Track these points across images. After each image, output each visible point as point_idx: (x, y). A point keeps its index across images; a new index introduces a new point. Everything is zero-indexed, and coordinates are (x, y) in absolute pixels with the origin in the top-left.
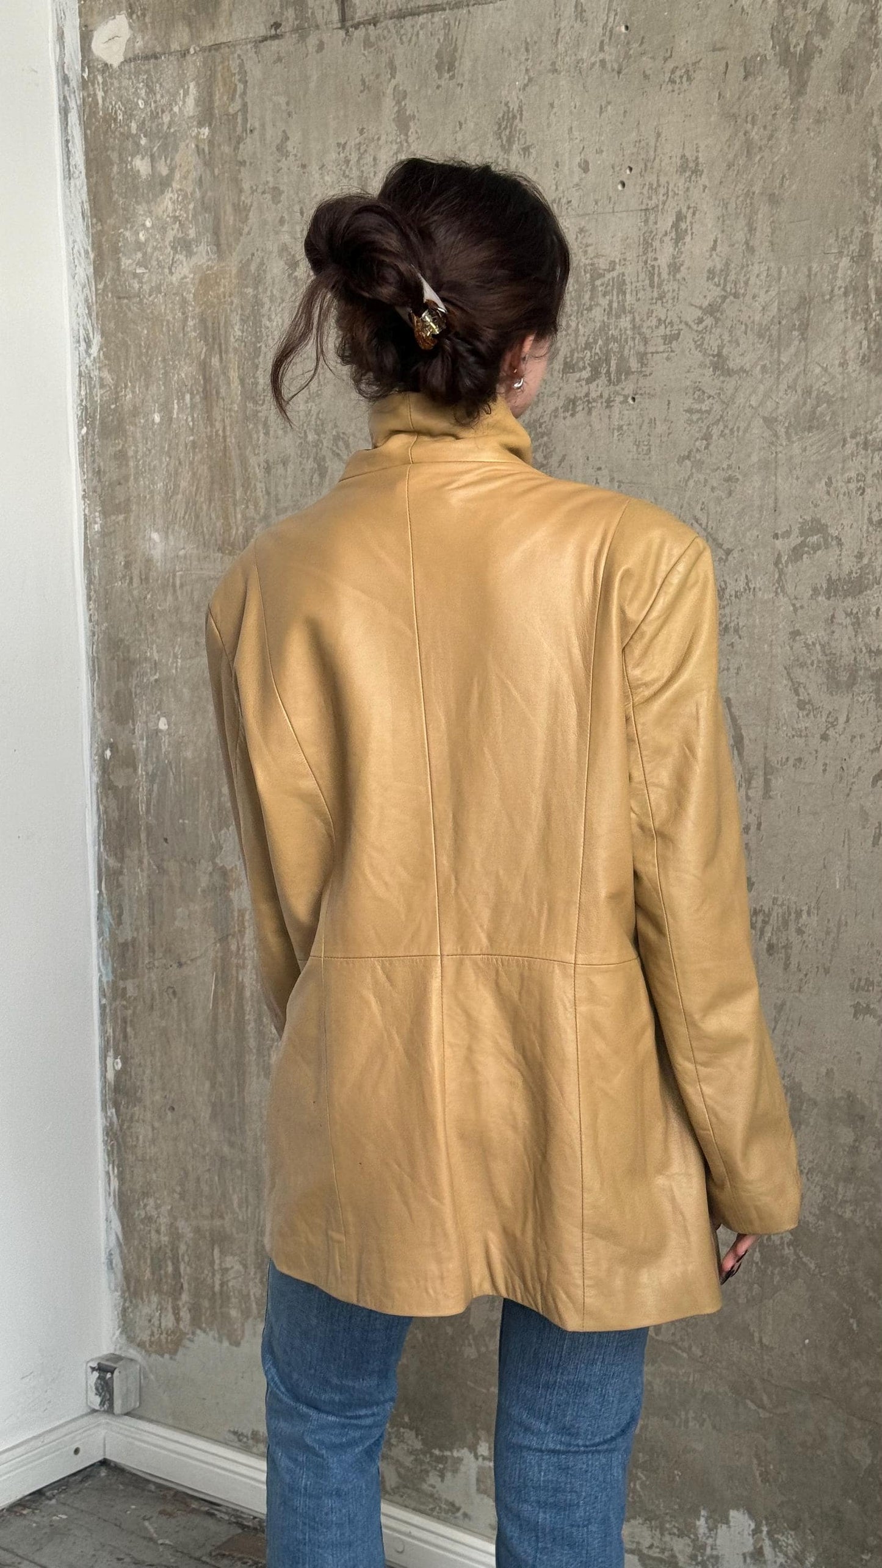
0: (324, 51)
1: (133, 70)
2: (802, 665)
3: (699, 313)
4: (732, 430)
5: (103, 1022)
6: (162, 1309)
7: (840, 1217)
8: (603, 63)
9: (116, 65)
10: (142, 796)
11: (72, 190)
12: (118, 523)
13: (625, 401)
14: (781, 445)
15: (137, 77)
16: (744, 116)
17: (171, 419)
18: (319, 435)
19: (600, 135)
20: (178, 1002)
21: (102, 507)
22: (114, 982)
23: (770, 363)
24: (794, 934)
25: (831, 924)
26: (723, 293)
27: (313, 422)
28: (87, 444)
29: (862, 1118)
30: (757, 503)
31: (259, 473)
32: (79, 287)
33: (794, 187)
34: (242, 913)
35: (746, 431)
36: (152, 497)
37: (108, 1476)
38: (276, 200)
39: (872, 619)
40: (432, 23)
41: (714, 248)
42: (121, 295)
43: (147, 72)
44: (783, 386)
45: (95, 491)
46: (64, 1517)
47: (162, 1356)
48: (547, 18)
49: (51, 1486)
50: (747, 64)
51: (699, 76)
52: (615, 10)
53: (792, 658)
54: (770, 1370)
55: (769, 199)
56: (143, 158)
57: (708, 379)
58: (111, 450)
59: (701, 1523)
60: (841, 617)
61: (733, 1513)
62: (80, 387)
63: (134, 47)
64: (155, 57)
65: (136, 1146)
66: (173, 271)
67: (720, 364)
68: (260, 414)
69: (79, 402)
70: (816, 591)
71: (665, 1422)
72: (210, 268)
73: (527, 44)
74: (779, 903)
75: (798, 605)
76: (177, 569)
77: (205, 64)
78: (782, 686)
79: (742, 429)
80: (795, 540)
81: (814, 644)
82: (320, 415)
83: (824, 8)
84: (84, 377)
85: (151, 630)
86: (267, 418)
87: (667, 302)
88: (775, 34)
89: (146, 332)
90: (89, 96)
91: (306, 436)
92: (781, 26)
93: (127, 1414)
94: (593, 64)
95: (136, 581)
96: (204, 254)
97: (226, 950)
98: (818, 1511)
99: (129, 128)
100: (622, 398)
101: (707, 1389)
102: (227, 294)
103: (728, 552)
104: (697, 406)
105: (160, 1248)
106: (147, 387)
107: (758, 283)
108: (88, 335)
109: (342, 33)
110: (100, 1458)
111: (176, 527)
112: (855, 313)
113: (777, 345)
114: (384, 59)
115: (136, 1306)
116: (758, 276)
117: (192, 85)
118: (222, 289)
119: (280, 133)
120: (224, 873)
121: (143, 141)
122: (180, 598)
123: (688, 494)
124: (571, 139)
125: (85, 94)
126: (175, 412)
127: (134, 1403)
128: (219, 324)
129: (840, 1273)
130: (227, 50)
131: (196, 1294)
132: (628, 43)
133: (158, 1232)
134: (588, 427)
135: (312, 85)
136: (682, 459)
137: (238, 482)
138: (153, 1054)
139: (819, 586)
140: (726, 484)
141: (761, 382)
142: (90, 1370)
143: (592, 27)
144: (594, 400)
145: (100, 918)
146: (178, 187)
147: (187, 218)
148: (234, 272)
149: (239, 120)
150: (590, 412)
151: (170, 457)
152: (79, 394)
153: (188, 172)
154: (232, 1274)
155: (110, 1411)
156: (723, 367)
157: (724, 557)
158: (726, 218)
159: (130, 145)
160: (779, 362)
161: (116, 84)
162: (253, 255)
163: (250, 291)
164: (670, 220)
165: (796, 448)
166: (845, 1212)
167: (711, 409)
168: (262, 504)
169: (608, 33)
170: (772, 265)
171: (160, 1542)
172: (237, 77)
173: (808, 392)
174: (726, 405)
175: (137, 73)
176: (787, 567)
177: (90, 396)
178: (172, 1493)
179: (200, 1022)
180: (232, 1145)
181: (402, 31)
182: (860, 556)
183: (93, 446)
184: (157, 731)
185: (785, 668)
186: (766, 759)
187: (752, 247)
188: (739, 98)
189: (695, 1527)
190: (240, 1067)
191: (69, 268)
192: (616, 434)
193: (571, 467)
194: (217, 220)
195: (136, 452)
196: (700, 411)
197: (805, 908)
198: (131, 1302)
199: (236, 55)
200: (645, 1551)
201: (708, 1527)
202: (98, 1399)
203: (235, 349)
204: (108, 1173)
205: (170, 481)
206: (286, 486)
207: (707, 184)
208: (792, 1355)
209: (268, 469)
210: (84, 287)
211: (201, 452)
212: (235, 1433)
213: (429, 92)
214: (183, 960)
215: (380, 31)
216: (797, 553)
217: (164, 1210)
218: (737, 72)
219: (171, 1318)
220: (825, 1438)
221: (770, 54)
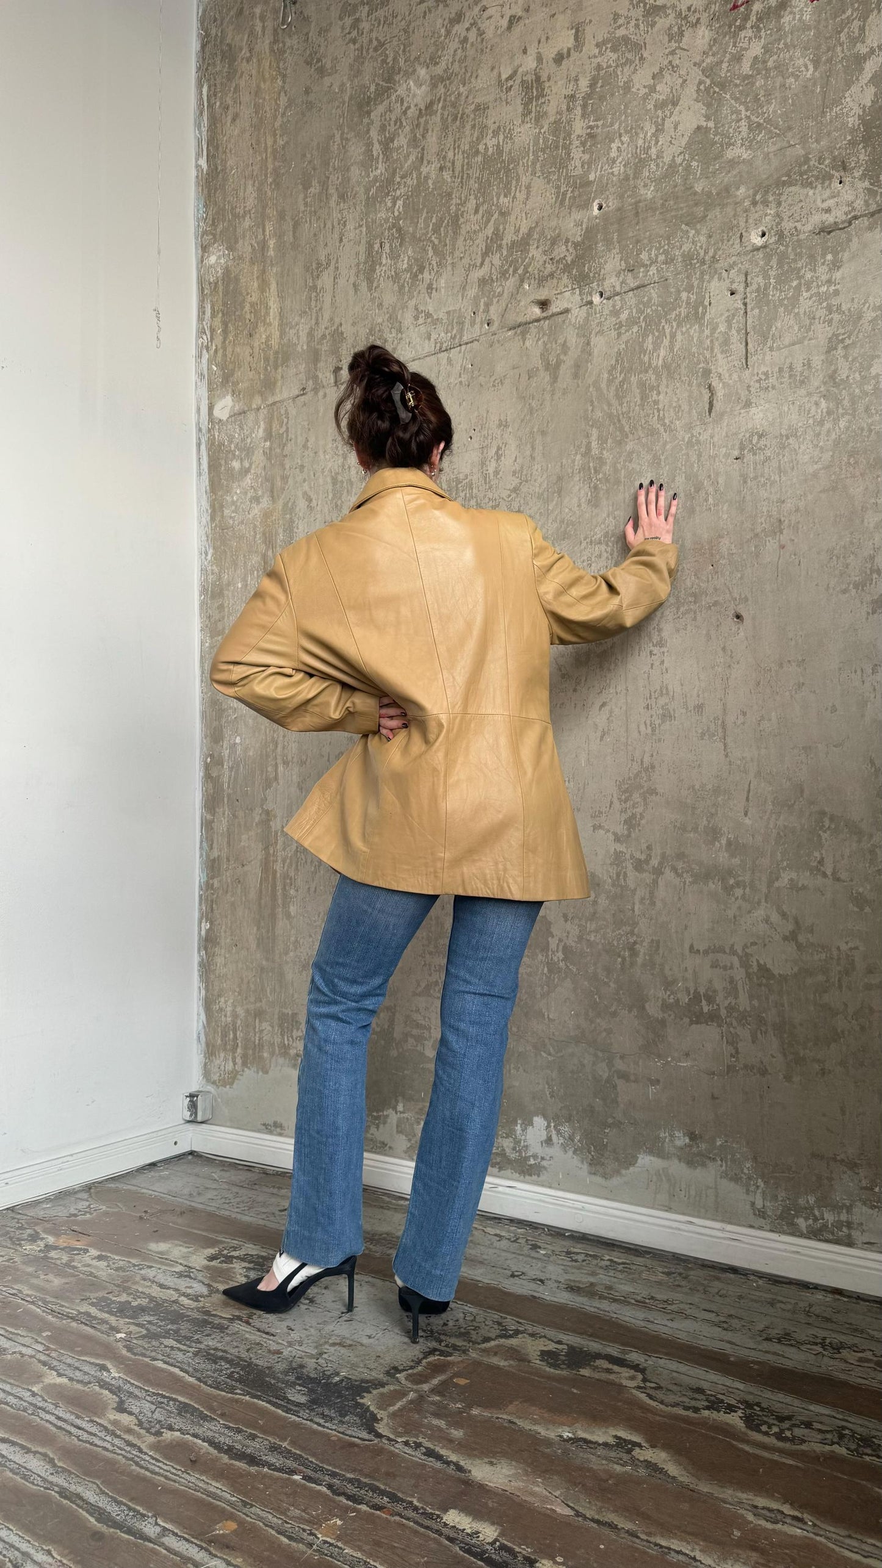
0: (326, 397)
1: (233, 420)
3: (509, 492)
5: (200, 904)
6: (226, 1059)
7: (588, 940)
8: (461, 382)
9: (225, 419)
10: (226, 779)
11: (201, 481)
16: (528, 397)
19: (460, 416)
20: (241, 886)
21: (211, 635)
22: (207, 881)
26: (520, 482)
29: (598, 885)
33: (553, 426)
34: (276, 833)
37: (191, 1157)
38: (302, 471)
41: (515, 461)
42: (224, 529)
43: (241, 420)
45: (207, 627)
47: (225, 1088)
50: (530, 372)
51: (507, 381)
52: (466, 357)
54: (553, 1032)
55: (542, 433)
56: (237, 461)
58: (216, 605)
59: (518, 1128)
61: (536, 1119)
62: (202, 576)
63: (234, 410)
64: (244, 412)
65: (215, 970)
66: (250, 512)
72: (268, 508)
77: (268, 412)
83: (565, 342)
84: (203, 570)
87: (492, 489)
89: (235, 544)
93: (204, 1122)
94: (456, 384)
96: (266, 502)
98: (581, 1109)
99: (230, 448)
101: (521, 1050)
102: (277, 519)
105: (226, 1025)
106: (235, 570)
107: (537, 473)
108: (207, 550)
110: (188, 1150)
112: (585, 480)
115: (212, 1061)
116: (537, 470)
117: (262, 423)
118: (274, 518)
119: (304, 438)
120: (268, 813)
121: (237, 453)
125: (210, 435)
127: (208, 1116)
128: (272, 534)
129: (589, 971)
130: (279, 404)
131: (245, 1048)
132: (473, 372)
133: (226, 1016)
138: (226, 917)
142: (185, 1097)
143: (456, 368)
145: (201, 848)
146: (254, 472)
147: (258, 486)
148: (281, 508)
149: (285, 436)
152: (201, 580)
153: (259, 464)
154: (265, 1032)
155: (195, 1121)
158: (521, 445)
159: (230, 456)
161: (225, 429)
162: (290, 498)
163: (288, 516)
164: (494, 450)
166: (590, 937)
169: (463, 369)
170: (544, 464)
171: (220, 1181)
172: (284, 416)
173: (562, 521)
175: (235, 422)
177: (206, 580)
178: (228, 1163)
179: (253, 895)
180: (267, 959)
183: (208, 606)
184: (235, 744)
187: (534, 458)
188: (526, 389)
189: (515, 1131)
190: (273, 916)
191: (198, 519)
194: (273, 485)
195: (228, 604)
198: (210, 1059)
199: (284, 406)
201: (522, 1129)
202: (189, 1114)
204: (199, 987)
207: (512, 431)
208: (565, 1022)
210: (205, 526)
212: (264, 1125)
214: (245, 863)
217: (229, 1003)
218: (525, 377)
219: (231, 1064)
220: (583, 1066)
221: (540, 367)
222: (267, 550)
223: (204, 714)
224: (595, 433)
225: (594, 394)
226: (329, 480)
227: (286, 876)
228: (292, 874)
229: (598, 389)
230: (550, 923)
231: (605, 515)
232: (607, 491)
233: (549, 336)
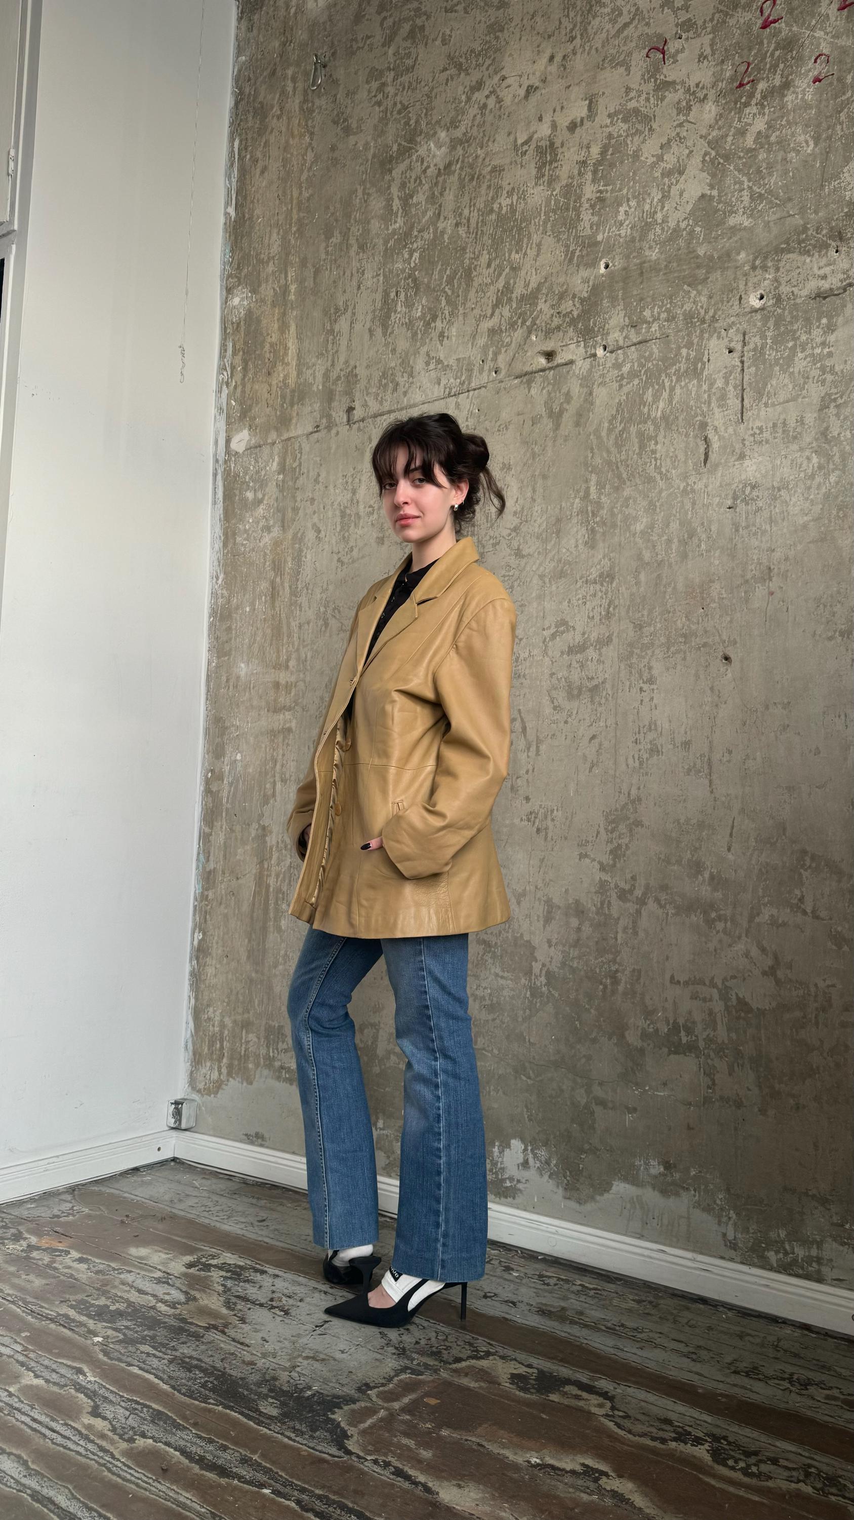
0: (339, 436)
1: (249, 453)
2: (556, 689)
3: (509, 531)
4: (524, 583)
5: (194, 915)
6: (211, 1069)
7: (571, 966)
9: (241, 452)
10: (225, 794)
11: (216, 509)
12: (224, 661)
14: (547, 587)
15: (251, 456)
16: (531, 442)
17: (254, 609)
18: (326, 609)
20: (235, 899)
21: (218, 655)
22: (202, 893)
23: (542, 550)
24: (550, 822)
25: (568, 815)
26: (521, 521)
27: (323, 602)
28: (213, 627)
29: (583, 912)
30: (535, 615)
31: (296, 629)
32: (215, 553)
33: (554, 470)
34: (271, 848)
36: (243, 647)
37: (174, 1164)
38: (312, 504)
39: (589, 663)
41: (517, 501)
42: (235, 554)
43: (256, 454)
44: (548, 560)
45: (214, 648)
47: (210, 1096)
50: (534, 419)
51: (511, 427)
52: (474, 404)
53: (551, 686)
54: (533, 1056)
55: (543, 477)
56: (251, 492)
57: (513, 561)
58: (224, 627)
59: (496, 1150)
60: (574, 664)
61: (513, 1142)
62: (212, 600)
63: (250, 443)
64: (260, 446)
65: (205, 981)
66: (261, 540)
67: (518, 554)
68: (298, 602)
69: (210, 606)
70: (562, 653)
72: (278, 537)
74: (543, 806)
75: (554, 661)
76: (252, 680)
77: (283, 447)
78: (546, 701)
79: (529, 582)
80: (553, 630)
81: (561, 678)
82: (327, 599)
83: (569, 391)
84: (214, 594)
85: (237, 711)
87: (494, 527)
88: (547, 406)
89: (245, 570)
90: (227, 467)
91: (320, 610)
92: (549, 401)
93: (188, 1130)
95: (231, 687)
96: (276, 531)
97: (262, 868)
98: (558, 1133)
99: (245, 479)
101: (500, 1072)
102: (286, 548)
105: (214, 1035)
106: (244, 595)
109: (347, 427)
110: (170, 1158)
111: (253, 660)
112: (582, 523)
113: (545, 541)
114: (366, 436)
115: (198, 1070)
116: (537, 511)
117: (276, 457)
118: (284, 547)
119: (315, 473)
120: (264, 828)
121: (251, 484)
122: (252, 694)
126: (257, 605)
127: (192, 1124)
128: (281, 562)
129: (571, 997)
130: (294, 440)
131: (231, 1058)
132: (479, 416)
133: (213, 1026)
135: (332, 451)
137: (286, 635)
138: (219, 928)
139: (564, 650)
141: (537, 559)
142: (170, 1104)
143: (463, 412)
145: (198, 860)
146: (266, 502)
147: (269, 516)
148: (290, 537)
149: (297, 470)
151: (253, 627)
152: (211, 603)
153: (272, 495)
154: (251, 1044)
155: (179, 1128)
156: (520, 555)
160: (546, 549)
161: (241, 460)
162: (299, 529)
163: (297, 546)
165: (554, 588)
166: (573, 963)
168: (296, 644)
169: (470, 413)
170: (544, 506)
172: (298, 451)
173: (560, 561)
174: (521, 571)
175: (251, 454)
176: (549, 643)
177: (216, 603)
178: (210, 1171)
179: (245, 908)
180: (257, 972)
181: (375, 423)
182: (584, 634)
183: (216, 628)
184: (235, 761)
185: (548, 692)
186: (537, 736)
188: (529, 434)
190: (264, 929)
191: (211, 545)
194: (284, 516)
195: (237, 626)
197: (555, 808)
198: (196, 1067)
199: (298, 442)
201: (499, 1151)
202: (173, 1121)
203: (289, 574)
204: (189, 996)
205: (252, 638)
208: (545, 1047)
209: (300, 627)
210: (217, 552)
211: (268, 623)
212: (246, 1135)
214: (239, 876)
215: (366, 425)
216: (553, 636)
217: (218, 1013)
218: (529, 423)
219: (216, 1073)
220: (562, 1091)
221: (544, 414)
222: (276, 577)
223: (207, 731)
224: (594, 478)
225: (595, 442)
226: (338, 513)
227: (279, 890)
228: (285, 889)
229: (599, 437)
230: (534, 948)
231: (601, 556)
232: (604, 534)
233: (554, 386)
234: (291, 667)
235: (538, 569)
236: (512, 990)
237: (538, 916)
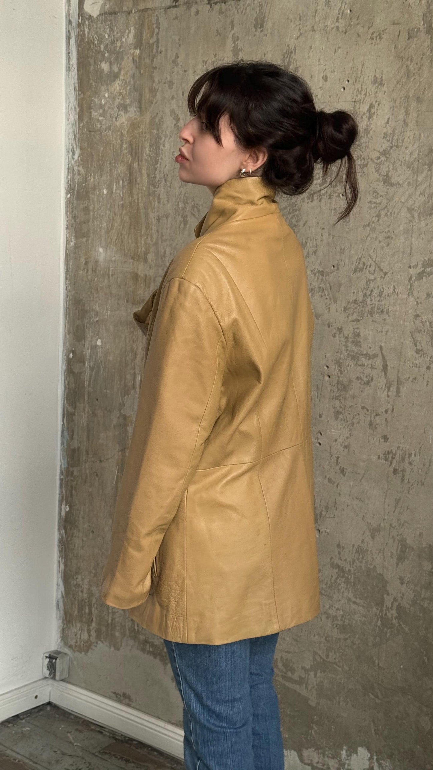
0: (199, 15)
1: (104, 19)
2: (419, 332)
3: (378, 154)
4: (391, 213)
5: (61, 487)
6: (82, 629)
7: (422, 606)
8: (338, 28)
9: (95, 16)
10: (86, 377)
11: (70, 76)
12: (83, 242)
13: (339, 196)
14: (415, 222)
15: (105, 23)
16: (406, 58)
17: (112, 193)
18: (185, 204)
19: (334, 63)
20: (99, 480)
21: (76, 234)
22: (68, 468)
23: (413, 181)
24: (407, 465)
25: (426, 461)
26: (391, 145)
27: (182, 198)
28: (70, 203)
30: (402, 250)
31: (154, 222)
32: (70, 125)
33: (430, 94)
35: (398, 213)
36: (101, 230)
37: (51, 710)
38: (170, 87)
40: (254, 4)
41: (388, 122)
42: (91, 130)
43: (111, 20)
44: (418, 193)
45: (72, 226)
46: (29, 729)
47: (81, 653)
48: (311, 5)
49: (23, 713)
50: (410, 32)
51: (385, 36)
52: (346, 2)
53: (415, 328)
54: (382, 679)
55: (417, 100)
56: (105, 63)
57: (380, 187)
58: (82, 206)
59: (344, 753)
61: (360, 749)
62: (68, 174)
63: (105, 8)
64: (115, 13)
65: (74, 549)
66: (118, 119)
68: (156, 192)
69: (67, 181)
70: (428, 295)
71: (329, 702)
72: (135, 119)
73: (300, 17)
74: (401, 449)
75: (419, 302)
76: (111, 266)
77: (139, 18)
78: (408, 341)
79: (396, 213)
80: (419, 270)
81: (426, 321)
82: (186, 195)
84: (70, 169)
85: (96, 296)
86: (160, 194)
87: (363, 148)
88: (425, 18)
89: (102, 149)
90: (81, 31)
91: (178, 204)
92: (428, 14)
93: (62, 680)
94: (333, 28)
95: (90, 271)
96: (133, 112)
98: (402, 750)
99: (100, 48)
100: (337, 194)
101: (350, 687)
102: (144, 132)
103: (386, 274)
104: (374, 200)
105: (83, 600)
106: (101, 176)
107: (409, 141)
108: (73, 149)
109: (209, 6)
110: (47, 701)
111: (112, 246)
113: (417, 172)
114: (229, 20)
115: (70, 628)
116: (409, 137)
117: (132, 28)
118: (141, 130)
119: (175, 54)
120: (125, 418)
121: (107, 55)
122: (111, 281)
123: (367, 244)
124: (319, 65)
125: (79, 30)
126: (114, 189)
127: (66, 675)
128: (139, 147)
129: (420, 634)
130: (151, 11)
131: (99, 624)
132: (351, 19)
133: (82, 592)
134: (319, 208)
135: (192, 31)
136: (365, 227)
137: (144, 226)
138: (85, 505)
139: (430, 293)
140: (386, 240)
141: (407, 190)
142: (45, 658)
143: (333, 10)
144: (324, 195)
145: (62, 436)
146: (123, 78)
147: (126, 93)
148: (148, 121)
149: (155, 47)
150: (320, 200)
151: (110, 211)
152: (67, 178)
153: (128, 71)
155: (54, 678)
156: (389, 182)
157: (383, 276)
158: (394, 108)
159: (100, 56)
160: (417, 181)
161: (95, 26)
162: (158, 113)
163: (155, 131)
164: (367, 107)
165: (423, 224)
166: (424, 604)
167: (381, 202)
168: (155, 237)
169: (341, 13)
170: (417, 132)
171: (75, 744)
172: (155, 25)
173: (430, 196)
174: (389, 200)
175: (106, 21)
176: (414, 283)
177: (73, 179)
178: (82, 720)
179: (109, 490)
181: (239, 7)
183: (73, 204)
184: (96, 346)
185: (411, 333)
186: (398, 377)
187: (407, 123)
188: (405, 49)
189: (340, 754)
191: (66, 115)
192: (333, 212)
193: (309, 227)
194: (141, 95)
195: (94, 208)
196: (375, 203)
197: (413, 452)
198: (67, 626)
199: (155, 15)
200: (315, 765)
201: (347, 755)
202: (48, 672)
203: (146, 160)
204: (59, 562)
205: (110, 223)
206: (167, 229)
207: (386, 90)
208: (394, 673)
209: (159, 220)
210: (73, 125)
211: (126, 210)
212: (115, 693)
213: (250, 38)
214: (102, 459)
215: (227, 6)
216: (420, 276)
217: (86, 581)
218: (404, 36)
219: (86, 634)
220: (408, 715)
221: (421, 28)
222: (133, 162)
223: (67, 311)
230: (387, 582)
234: (149, 261)
235: (407, 201)
236: (364, 616)
237: (392, 553)
